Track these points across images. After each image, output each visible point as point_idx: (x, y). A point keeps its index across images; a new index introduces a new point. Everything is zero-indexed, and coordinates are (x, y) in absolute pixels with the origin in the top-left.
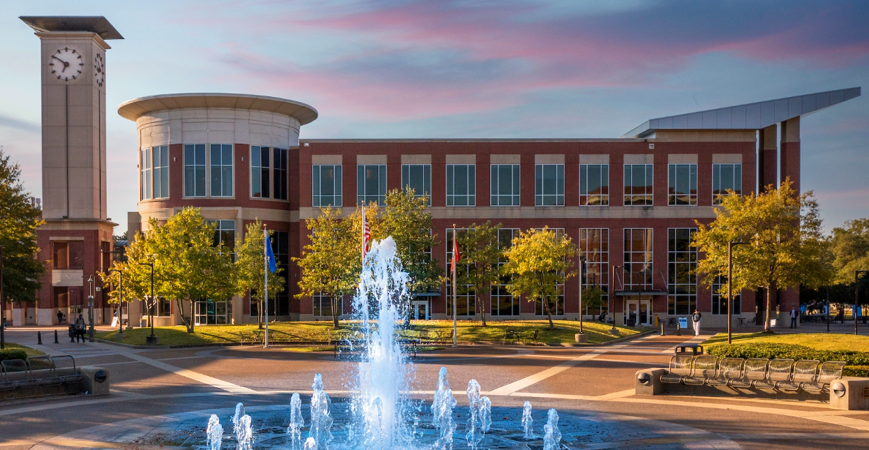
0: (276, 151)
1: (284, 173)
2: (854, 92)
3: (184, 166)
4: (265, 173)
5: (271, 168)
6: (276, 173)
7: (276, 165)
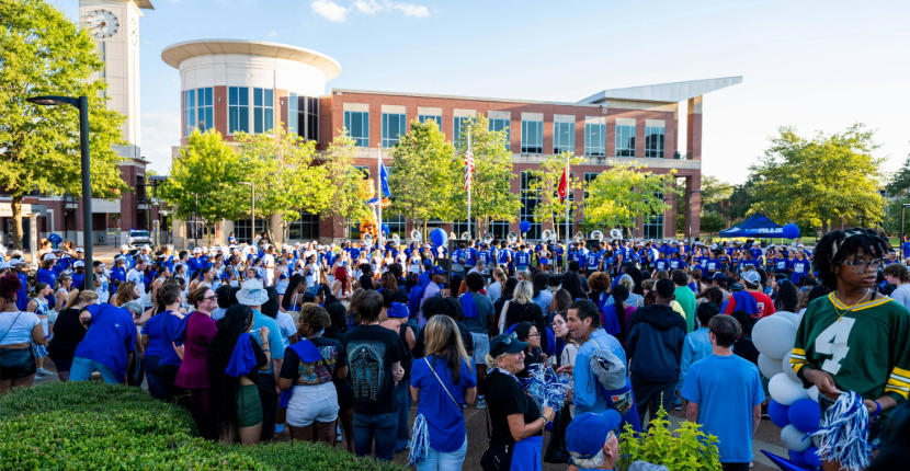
0: (310, 100)
1: (316, 118)
2: (737, 80)
3: (228, 105)
4: (301, 117)
5: (306, 113)
6: (310, 117)
7: (310, 110)
